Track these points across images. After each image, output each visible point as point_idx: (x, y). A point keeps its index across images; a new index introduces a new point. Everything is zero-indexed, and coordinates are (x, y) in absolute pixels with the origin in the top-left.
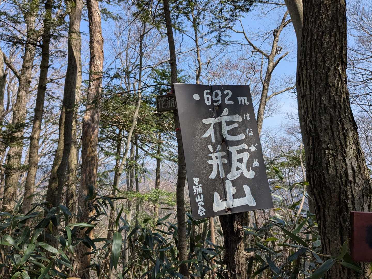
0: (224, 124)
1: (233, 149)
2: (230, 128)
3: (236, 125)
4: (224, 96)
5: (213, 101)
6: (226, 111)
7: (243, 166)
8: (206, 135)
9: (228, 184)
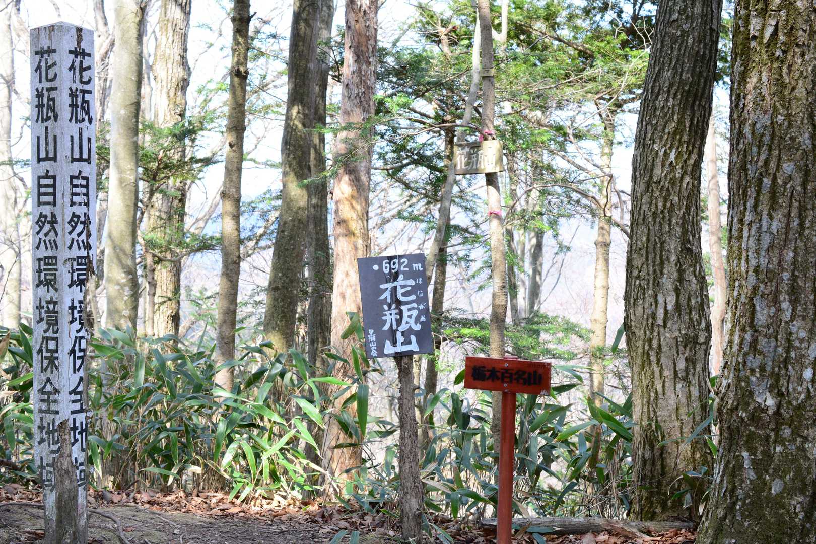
0: (399, 288)
1: (403, 308)
2: (404, 290)
3: (409, 288)
4: (400, 264)
5: (391, 269)
6: (401, 277)
7: (412, 321)
8: (382, 297)
9: (399, 335)
